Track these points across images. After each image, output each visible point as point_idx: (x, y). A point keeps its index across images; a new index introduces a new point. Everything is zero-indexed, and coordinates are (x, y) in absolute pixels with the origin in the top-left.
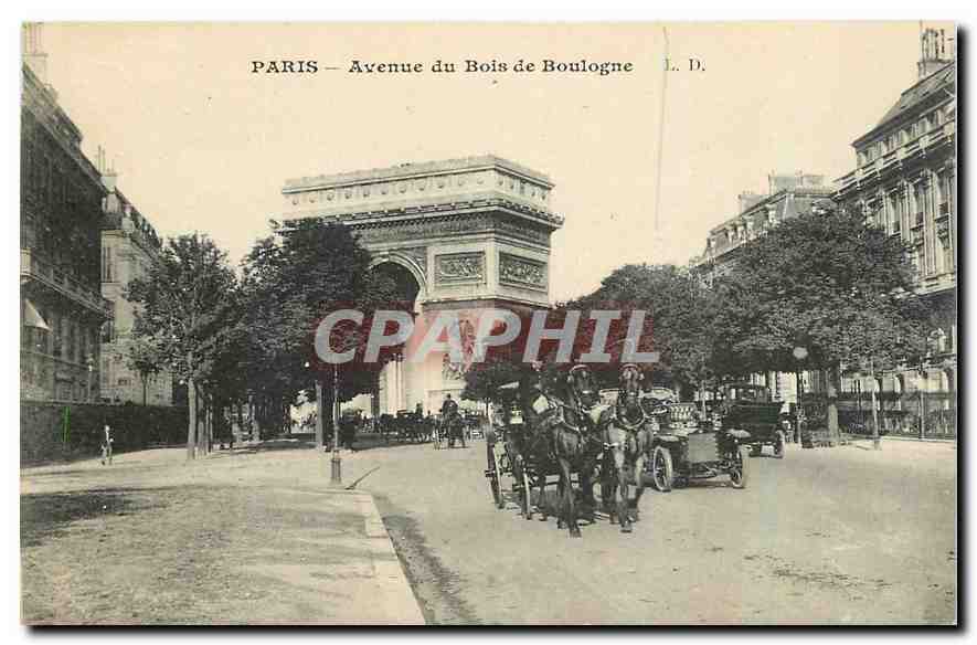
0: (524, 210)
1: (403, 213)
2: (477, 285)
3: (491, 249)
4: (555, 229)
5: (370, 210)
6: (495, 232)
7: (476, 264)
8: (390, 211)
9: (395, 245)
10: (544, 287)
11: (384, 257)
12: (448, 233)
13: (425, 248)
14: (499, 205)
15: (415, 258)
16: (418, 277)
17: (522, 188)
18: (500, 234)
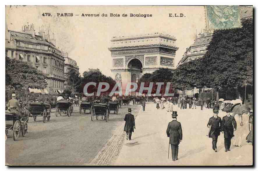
0: (167, 46)
1: (138, 47)
2: (155, 65)
3: (158, 56)
4: (176, 50)
5: (131, 46)
6: (160, 52)
7: (155, 60)
8: (135, 46)
9: (137, 54)
10: (173, 65)
11: (134, 57)
12: (149, 52)
13: (143, 55)
14: (160, 46)
15: (141, 58)
16: (142, 63)
17: (167, 41)
18: (161, 52)
